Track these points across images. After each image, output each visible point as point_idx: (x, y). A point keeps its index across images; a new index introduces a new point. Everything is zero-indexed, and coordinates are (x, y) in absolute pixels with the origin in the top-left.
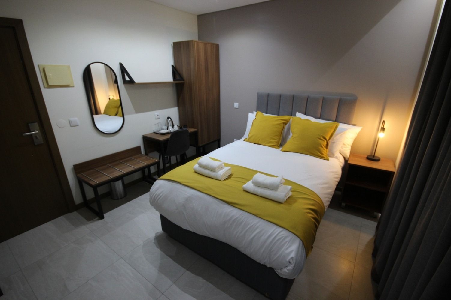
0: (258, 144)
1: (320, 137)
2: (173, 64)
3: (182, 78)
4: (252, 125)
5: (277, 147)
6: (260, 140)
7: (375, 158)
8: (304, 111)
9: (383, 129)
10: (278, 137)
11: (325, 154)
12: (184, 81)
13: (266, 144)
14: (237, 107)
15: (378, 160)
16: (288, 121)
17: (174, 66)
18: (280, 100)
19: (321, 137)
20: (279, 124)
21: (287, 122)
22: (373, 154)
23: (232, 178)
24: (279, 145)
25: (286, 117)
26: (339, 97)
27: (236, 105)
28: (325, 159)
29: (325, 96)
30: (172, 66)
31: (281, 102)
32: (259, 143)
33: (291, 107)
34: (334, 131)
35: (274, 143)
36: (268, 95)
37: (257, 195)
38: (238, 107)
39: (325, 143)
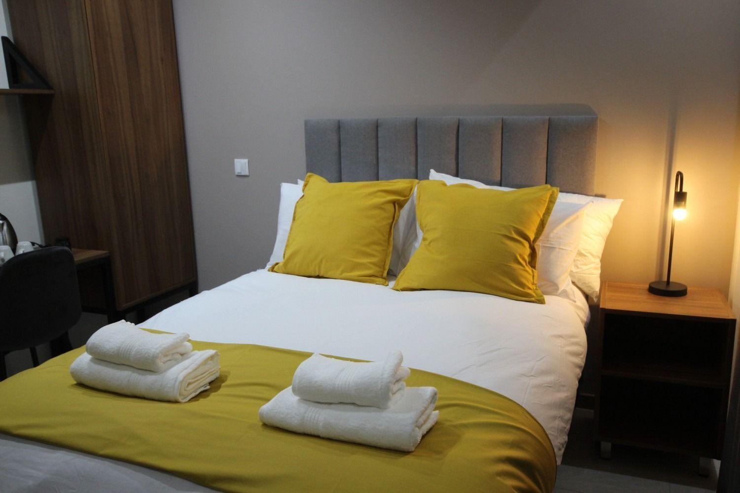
0: (318, 277)
1: (508, 234)
2: (6, 35)
3: (43, 79)
4: (294, 219)
5: (381, 280)
6: (321, 261)
7: (672, 288)
8: (453, 166)
9: (680, 197)
10: (379, 248)
11: (530, 286)
12: (50, 88)
13: (342, 272)
14: (243, 174)
15: (680, 293)
16: (405, 196)
17: (12, 40)
18: (377, 137)
19: (511, 233)
20: (379, 207)
21: (402, 199)
22: (665, 279)
23: (222, 391)
24: (385, 274)
25: (400, 184)
26: (547, 117)
27: (241, 165)
28: (533, 299)
29: (505, 117)
30: (4, 39)
31: (380, 145)
32: (321, 275)
33: (413, 158)
34: (548, 211)
35: (369, 268)
36: (339, 127)
37: (317, 437)
38: (246, 173)
39: (528, 251)
